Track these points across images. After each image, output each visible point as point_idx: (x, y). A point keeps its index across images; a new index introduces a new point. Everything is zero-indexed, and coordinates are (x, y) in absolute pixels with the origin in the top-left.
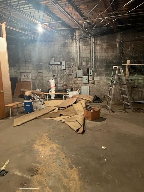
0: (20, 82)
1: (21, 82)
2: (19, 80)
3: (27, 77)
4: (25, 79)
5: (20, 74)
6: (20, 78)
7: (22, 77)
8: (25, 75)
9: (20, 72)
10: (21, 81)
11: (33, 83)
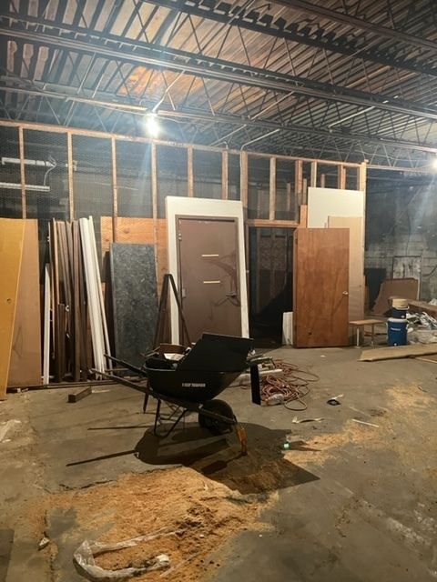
0: (392, 279)
1: (395, 279)
2: (388, 274)
3: (410, 267)
4: (404, 272)
5: (394, 260)
6: (393, 271)
7: (396, 269)
8: (406, 263)
9: (392, 255)
10: (394, 277)
11: (423, 284)
